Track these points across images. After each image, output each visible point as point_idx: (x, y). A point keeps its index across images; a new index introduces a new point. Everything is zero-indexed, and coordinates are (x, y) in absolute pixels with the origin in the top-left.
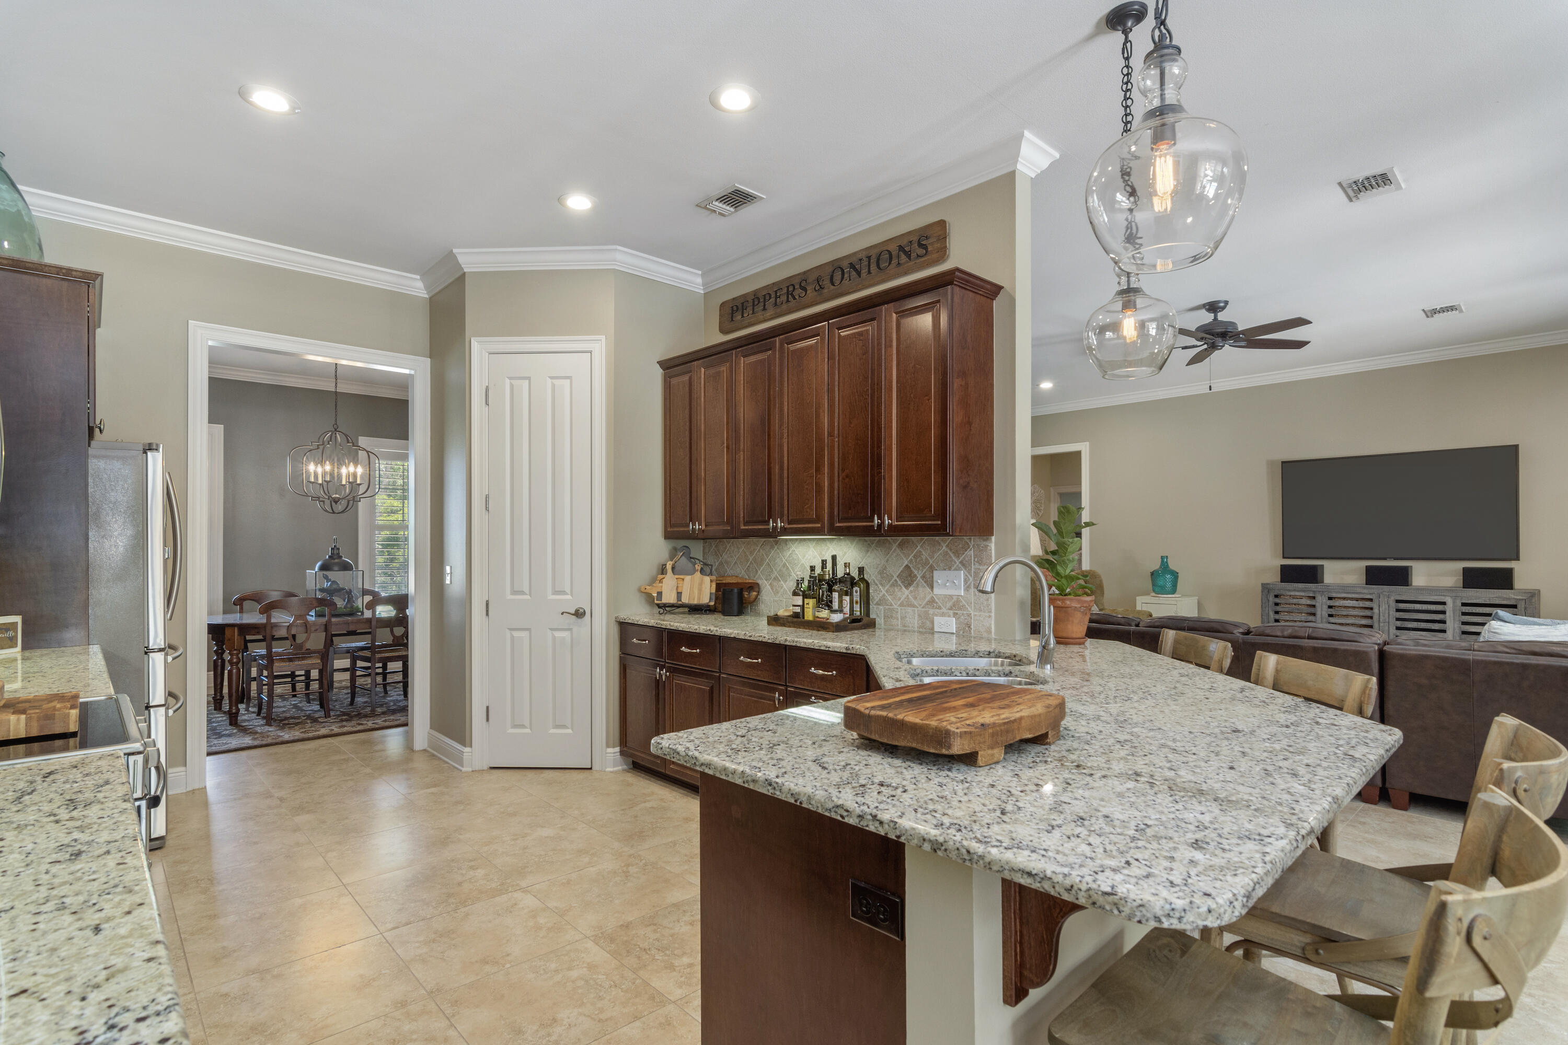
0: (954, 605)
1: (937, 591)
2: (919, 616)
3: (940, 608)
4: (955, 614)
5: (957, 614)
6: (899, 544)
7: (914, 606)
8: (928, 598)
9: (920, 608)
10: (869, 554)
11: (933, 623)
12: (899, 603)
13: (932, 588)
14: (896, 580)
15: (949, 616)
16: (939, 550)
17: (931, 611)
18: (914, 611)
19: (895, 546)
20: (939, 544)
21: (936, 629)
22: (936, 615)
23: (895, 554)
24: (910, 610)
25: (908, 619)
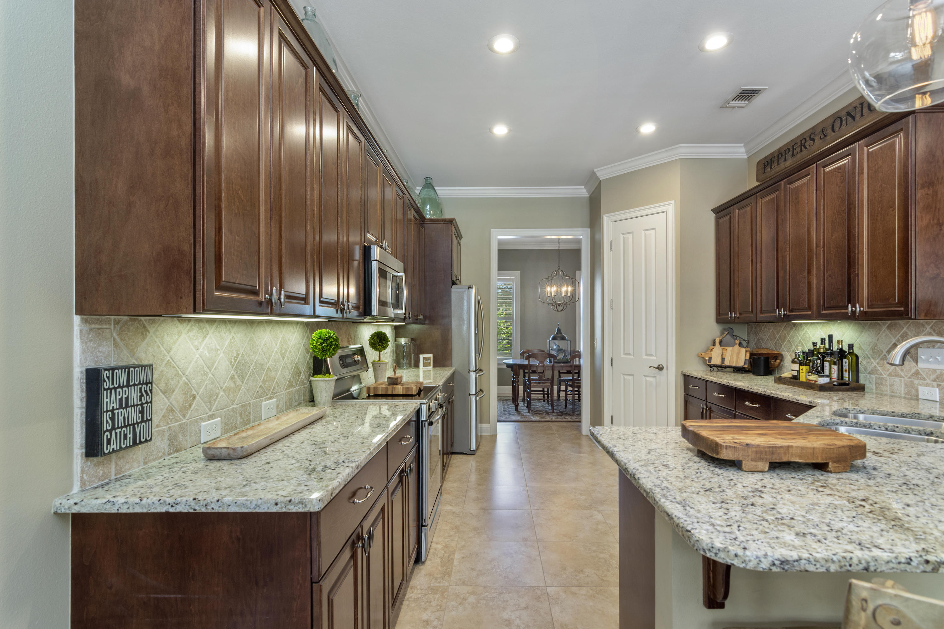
0: (938, 378)
1: (920, 365)
2: (906, 385)
3: (924, 379)
4: (938, 386)
5: (940, 385)
6: (888, 327)
7: (901, 377)
8: (913, 371)
9: (906, 379)
10: (863, 334)
11: (917, 391)
12: (888, 373)
13: (917, 362)
14: (885, 355)
15: (933, 387)
16: (923, 331)
17: (916, 382)
18: (901, 380)
19: (884, 328)
20: (924, 326)
21: (921, 396)
22: (921, 385)
23: (884, 334)
24: (897, 379)
25: (896, 387)
